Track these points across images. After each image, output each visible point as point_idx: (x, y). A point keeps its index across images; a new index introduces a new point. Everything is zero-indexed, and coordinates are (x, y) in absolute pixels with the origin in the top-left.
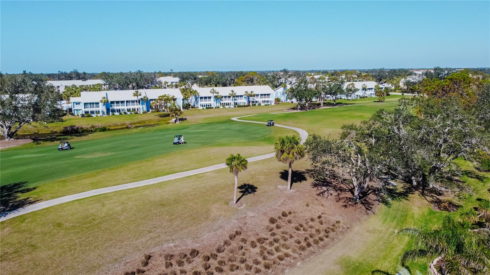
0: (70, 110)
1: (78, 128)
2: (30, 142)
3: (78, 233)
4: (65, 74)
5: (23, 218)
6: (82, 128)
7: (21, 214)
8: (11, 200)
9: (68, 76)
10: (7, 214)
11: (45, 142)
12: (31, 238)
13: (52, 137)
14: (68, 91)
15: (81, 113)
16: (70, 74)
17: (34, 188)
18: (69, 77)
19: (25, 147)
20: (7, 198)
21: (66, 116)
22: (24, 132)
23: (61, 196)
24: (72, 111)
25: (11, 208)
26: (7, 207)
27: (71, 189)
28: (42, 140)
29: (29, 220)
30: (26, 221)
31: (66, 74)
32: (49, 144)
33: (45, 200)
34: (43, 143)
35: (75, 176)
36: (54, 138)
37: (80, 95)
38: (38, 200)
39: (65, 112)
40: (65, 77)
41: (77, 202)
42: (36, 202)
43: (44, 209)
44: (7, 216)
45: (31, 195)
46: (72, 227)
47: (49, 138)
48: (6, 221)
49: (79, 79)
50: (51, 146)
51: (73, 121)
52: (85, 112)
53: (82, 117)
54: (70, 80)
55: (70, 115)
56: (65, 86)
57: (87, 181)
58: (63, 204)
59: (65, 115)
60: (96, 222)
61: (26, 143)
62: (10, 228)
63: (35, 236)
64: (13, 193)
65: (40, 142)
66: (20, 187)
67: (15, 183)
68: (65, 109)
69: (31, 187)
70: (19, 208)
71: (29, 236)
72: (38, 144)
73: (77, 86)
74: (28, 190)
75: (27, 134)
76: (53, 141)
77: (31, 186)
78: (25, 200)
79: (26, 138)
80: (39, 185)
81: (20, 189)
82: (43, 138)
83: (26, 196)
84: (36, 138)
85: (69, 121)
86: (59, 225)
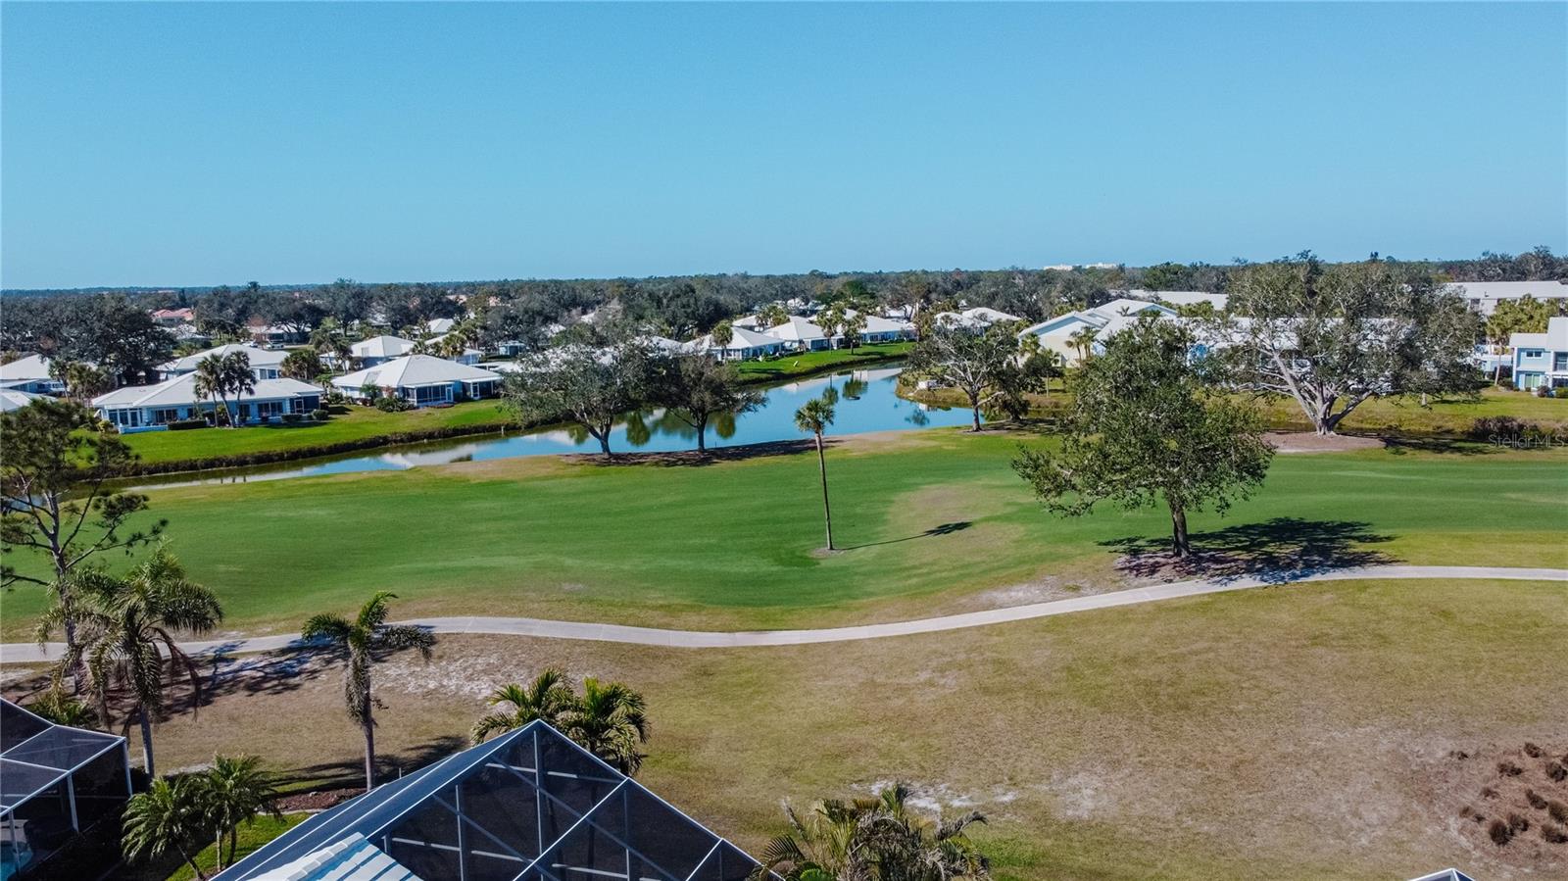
0: (1506, 372)
1: (1521, 427)
2: (1378, 446)
3: (1490, 640)
4: (1505, 262)
5: (1363, 586)
6: (1535, 428)
7: (1358, 578)
8: (1337, 548)
9: (1511, 268)
10: (1328, 571)
11: (1417, 452)
12: (1378, 622)
13: (1439, 442)
14: (1506, 313)
15: (1540, 381)
16: (1520, 262)
17: (1389, 539)
18: (1515, 270)
19: (1365, 456)
20: (1328, 544)
21: (1490, 389)
22: (1362, 422)
23: (1456, 565)
24: (1510, 376)
25: (1336, 562)
26: (1327, 559)
27: (1484, 556)
28: (1410, 445)
29: (1377, 590)
30: (1368, 590)
31: (1505, 260)
32: (1428, 457)
33: (1414, 564)
34: (1412, 452)
35: (1498, 533)
36: (1445, 445)
37: (1546, 328)
38: (1398, 561)
39: (1486, 378)
40: (1504, 270)
41: (1497, 583)
42: (1394, 564)
43: (1412, 579)
44: (1328, 574)
45: (1383, 550)
46: (1477, 624)
47: (1429, 443)
48: (1327, 582)
49: (1550, 277)
50: (1432, 462)
51: (1509, 404)
52: (1555, 380)
53: (1542, 396)
54: (1518, 279)
55: (1501, 388)
56: (1499, 300)
57: (1531, 548)
58: (1459, 579)
59: (1486, 385)
60: (1542, 631)
61: (1365, 446)
62: (1334, 596)
63: (1387, 622)
64: (1338, 538)
65: (1404, 449)
66: (1354, 530)
67: (1344, 521)
68: (1488, 368)
69: (1382, 535)
70: (1354, 565)
71: (1376, 618)
72: (1397, 452)
73: (1540, 301)
74: (1374, 539)
75: (1368, 426)
76: (1441, 452)
77: (1382, 533)
78: (1368, 554)
79: (1367, 436)
80: (1400, 534)
81: (1354, 534)
82: (1413, 441)
83: (1370, 548)
84: (1394, 439)
85: (1496, 403)
86: (1445, 614)
